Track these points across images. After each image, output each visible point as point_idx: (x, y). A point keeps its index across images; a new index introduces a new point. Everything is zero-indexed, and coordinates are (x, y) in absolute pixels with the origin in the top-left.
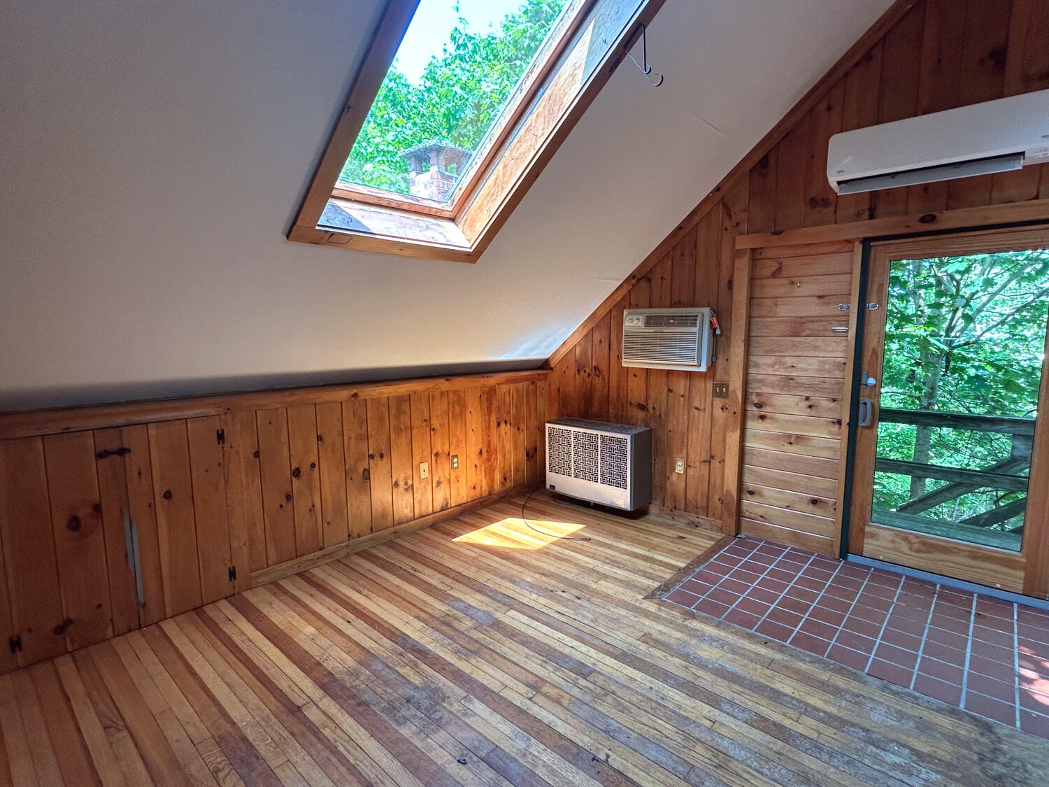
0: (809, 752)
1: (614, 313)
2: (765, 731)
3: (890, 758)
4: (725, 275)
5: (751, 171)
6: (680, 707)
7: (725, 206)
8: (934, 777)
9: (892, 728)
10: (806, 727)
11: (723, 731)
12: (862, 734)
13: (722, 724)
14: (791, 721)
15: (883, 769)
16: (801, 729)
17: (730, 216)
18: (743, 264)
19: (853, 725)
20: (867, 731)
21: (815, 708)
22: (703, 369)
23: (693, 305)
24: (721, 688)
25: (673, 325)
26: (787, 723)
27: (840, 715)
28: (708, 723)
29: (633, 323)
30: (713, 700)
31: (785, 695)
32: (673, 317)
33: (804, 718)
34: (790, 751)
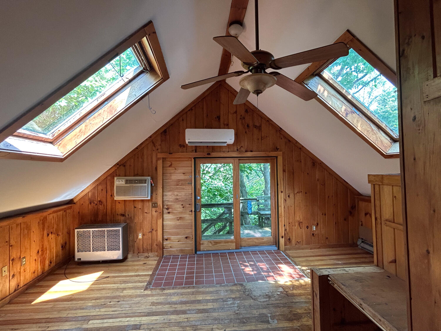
0: (214, 312)
1: (109, 178)
2: (201, 313)
3: (229, 303)
4: (154, 166)
5: (161, 133)
6: (176, 320)
7: (153, 143)
8: (238, 302)
9: (226, 295)
10: (210, 306)
11: (191, 319)
12: (222, 300)
13: (190, 318)
14: (206, 306)
15: (229, 306)
16: (209, 307)
17: (155, 146)
18: (160, 162)
19: (219, 299)
20: (222, 299)
21: (209, 300)
22: (149, 198)
23: (143, 176)
24: (184, 307)
25: (137, 183)
26: (205, 307)
27: (215, 298)
28: (186, 320)
29: (119, 182)
30: (184, 312)
31: (201, 300)
32: (137, 180)
33: (208, 304)
34: (209, 314)
